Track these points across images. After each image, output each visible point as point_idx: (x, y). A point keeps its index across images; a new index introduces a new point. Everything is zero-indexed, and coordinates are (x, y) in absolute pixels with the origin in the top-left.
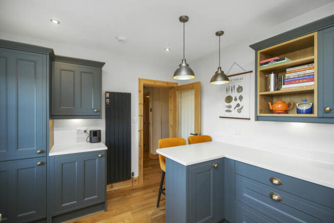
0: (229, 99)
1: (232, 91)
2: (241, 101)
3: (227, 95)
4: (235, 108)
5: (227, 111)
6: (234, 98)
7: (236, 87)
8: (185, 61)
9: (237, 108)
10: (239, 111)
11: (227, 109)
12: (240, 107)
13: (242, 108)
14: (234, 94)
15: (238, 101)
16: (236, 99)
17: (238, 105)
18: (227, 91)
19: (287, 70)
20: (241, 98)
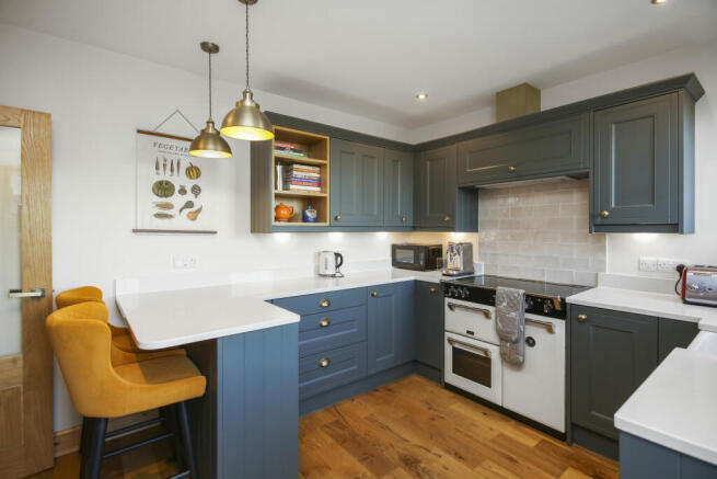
0: (163, 189)
1: (172, 170)
2: (196, 197)
3: (160, 178)
4: (181, 210)
5: (158, 216)
6: (177, 189)
7: (184, 165)
8: (252, 95)
9: (187, 211)
10: (194, 216)
11: (158, 211)
12: (194, 209)
13: (199, 211)
14: (179, 180)
15: (190, 196)
16: (183, 191)
17: (189, 205)
18: (157, 168)
19: (295, 166)
20: (196, 190)
